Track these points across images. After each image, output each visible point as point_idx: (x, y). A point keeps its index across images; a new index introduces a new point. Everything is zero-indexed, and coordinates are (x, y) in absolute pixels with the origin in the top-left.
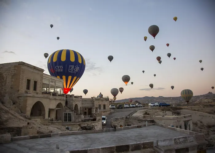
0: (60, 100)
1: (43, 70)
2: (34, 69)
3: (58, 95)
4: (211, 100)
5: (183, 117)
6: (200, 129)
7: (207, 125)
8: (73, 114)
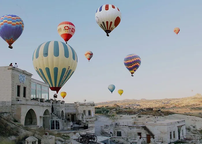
0: (47, 106)
1: (31, 75)
2: (23, 73)
3: (45, 101)
4: (200, 102)
5: (177, 123)
6: (193, 134)
7: (200, 130)
8: (61, 121)
